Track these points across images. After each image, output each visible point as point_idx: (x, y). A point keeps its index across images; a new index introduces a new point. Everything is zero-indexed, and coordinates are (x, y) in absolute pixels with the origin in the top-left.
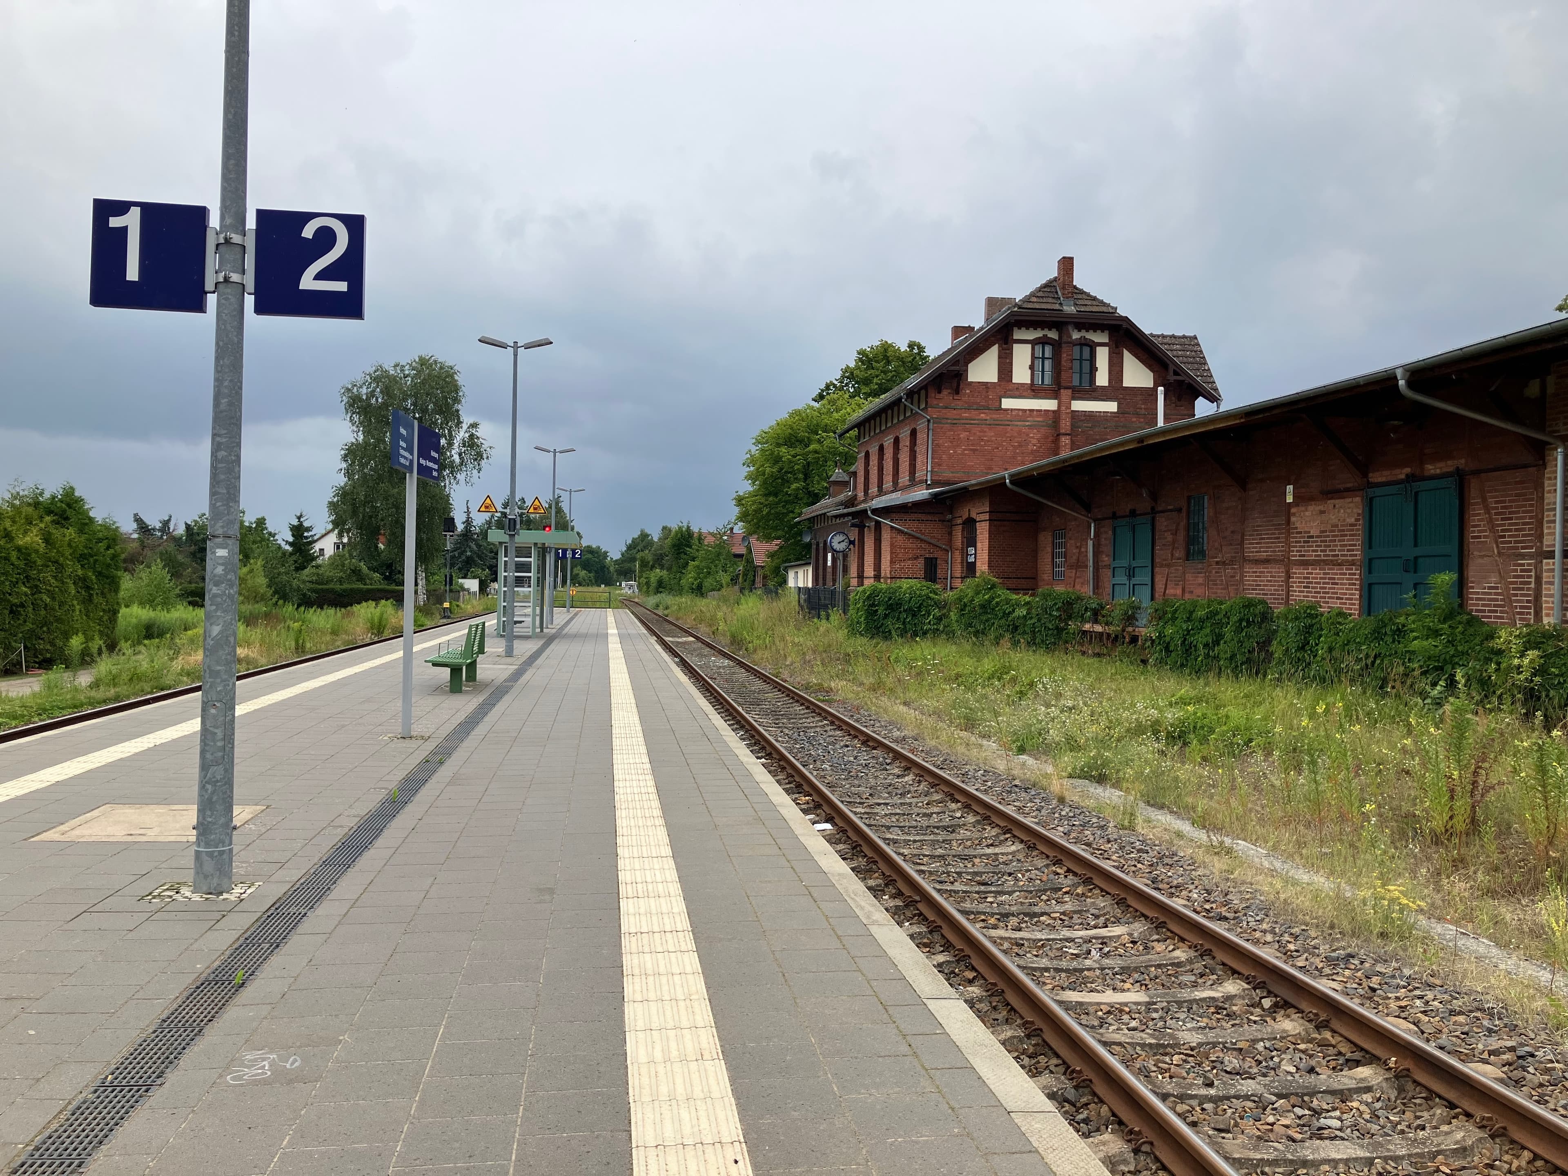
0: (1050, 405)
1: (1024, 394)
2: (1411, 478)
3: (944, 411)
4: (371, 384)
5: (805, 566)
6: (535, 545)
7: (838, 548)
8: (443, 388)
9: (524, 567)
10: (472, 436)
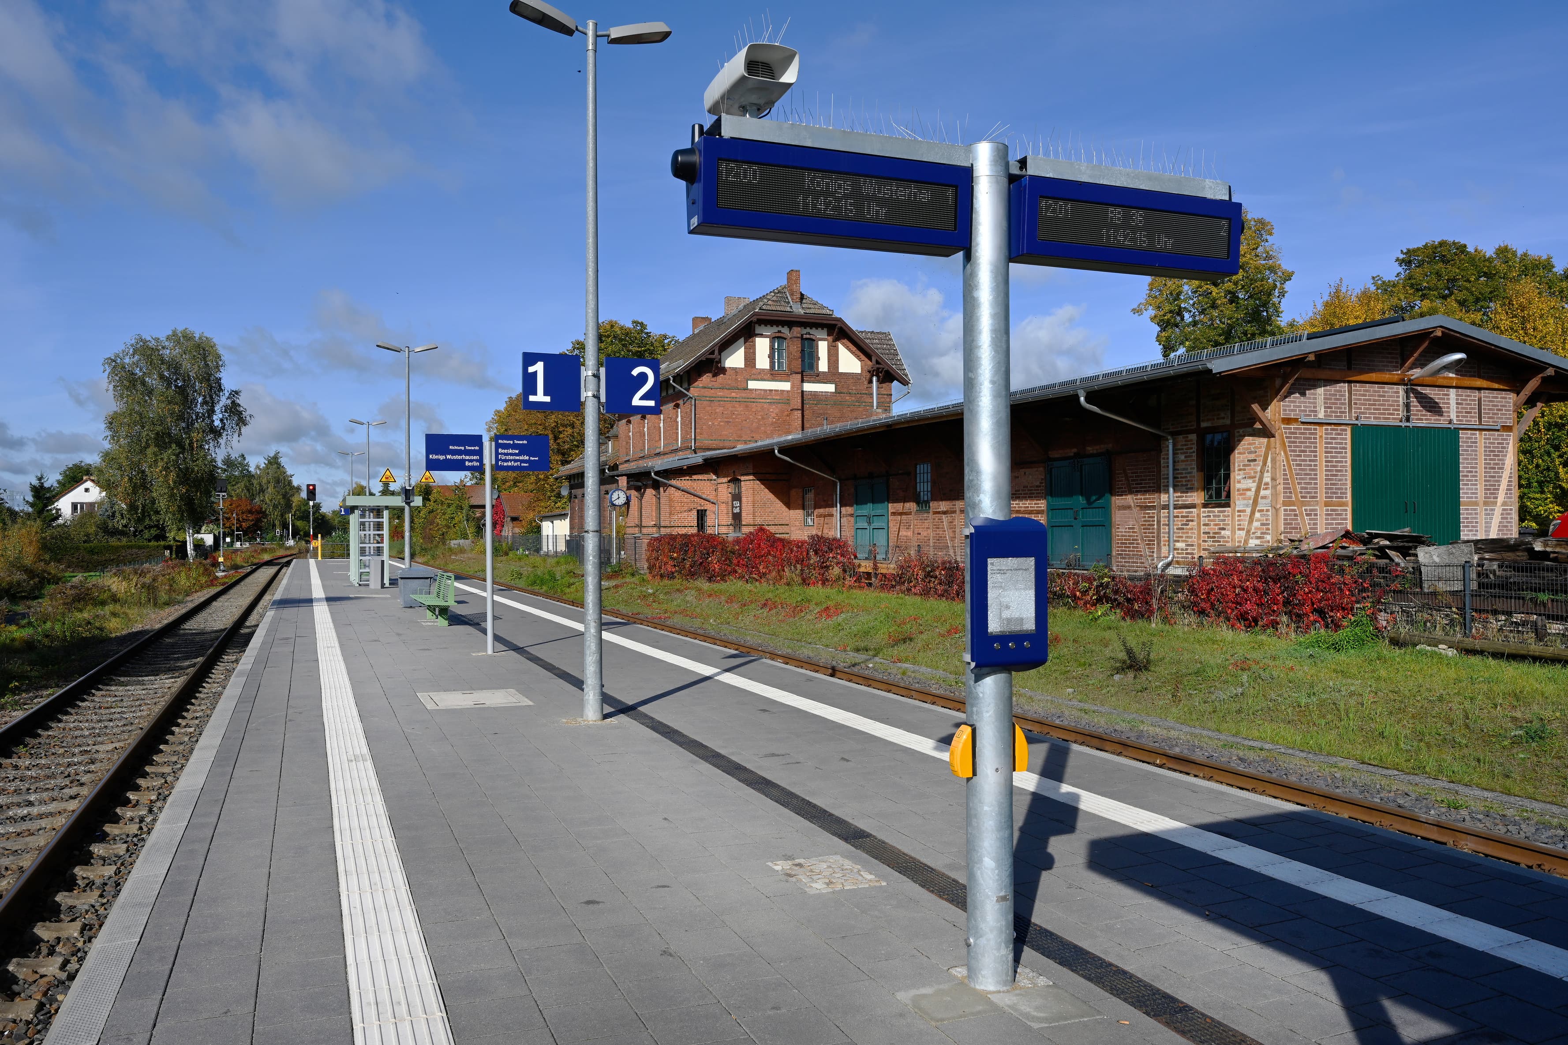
0: (786, 386)
1: (765, 377)
2: (1076, 455)
3: (703, 390)
4: (133, 355)
5: (562, 516)
6: (387, 508)
7: (617, 502)
8: (205, 358)
9: (379, 526)
10: (233, 402)
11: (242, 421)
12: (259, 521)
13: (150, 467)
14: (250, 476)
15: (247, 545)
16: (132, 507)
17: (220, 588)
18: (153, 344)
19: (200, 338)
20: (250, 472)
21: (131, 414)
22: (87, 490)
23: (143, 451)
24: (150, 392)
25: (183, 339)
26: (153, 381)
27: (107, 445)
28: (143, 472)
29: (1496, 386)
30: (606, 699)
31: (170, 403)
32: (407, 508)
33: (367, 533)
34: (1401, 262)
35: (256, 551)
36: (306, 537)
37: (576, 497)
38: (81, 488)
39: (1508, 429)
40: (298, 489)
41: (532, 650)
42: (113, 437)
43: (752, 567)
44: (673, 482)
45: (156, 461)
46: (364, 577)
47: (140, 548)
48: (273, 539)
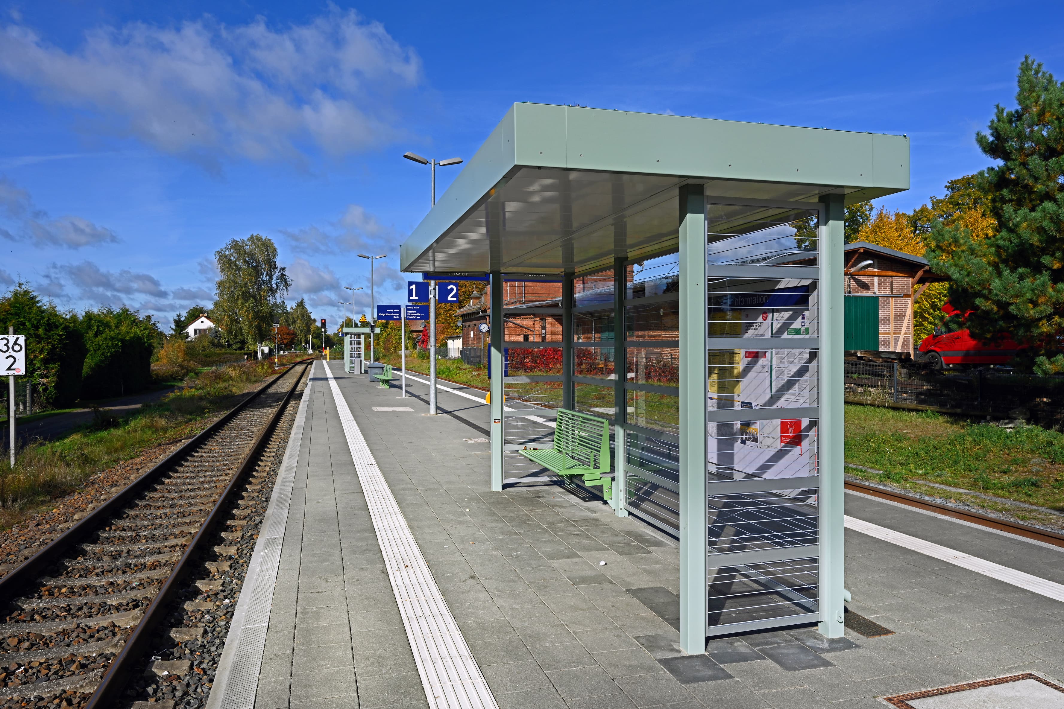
4: (230, 249)
5: (458, 337)
6: (363, 334)
7: (483, 330)
8: (267, 251)
9: (359, 343)
10: (282, 274)
11: (287, 284)
12: (293, 339)
13: (240, 310)
14: (287, 313)
15: (286, 353)
16: (230, 332)
17: (279, 375)
18: (240, 243)
19: (265, 240)
20: (287, 311)
21: (229, 282)
22: (202, 322)
23: (236, 301)
24: (239, 270)
25: (255, 240)
26: (241, 264)
27: (217, 298)
28: (236, 313)
29: (901, 275)
30: (438, 408)
31: (249, 275)
32: (372, 334)
33: (353, 346)
34: (948, 188)
35: (292, 356)
36: (319, 348)
37: (465, 327)
38: (199, 321)
39: (909, 296)
40: (314, 321)
41: (421, 397)
42: (220, 294)
43: (545, 365)
44: (511, 320)
45: (242, 307)
46: (352, 369)
47: (231, 354)
48: (300, 350)
